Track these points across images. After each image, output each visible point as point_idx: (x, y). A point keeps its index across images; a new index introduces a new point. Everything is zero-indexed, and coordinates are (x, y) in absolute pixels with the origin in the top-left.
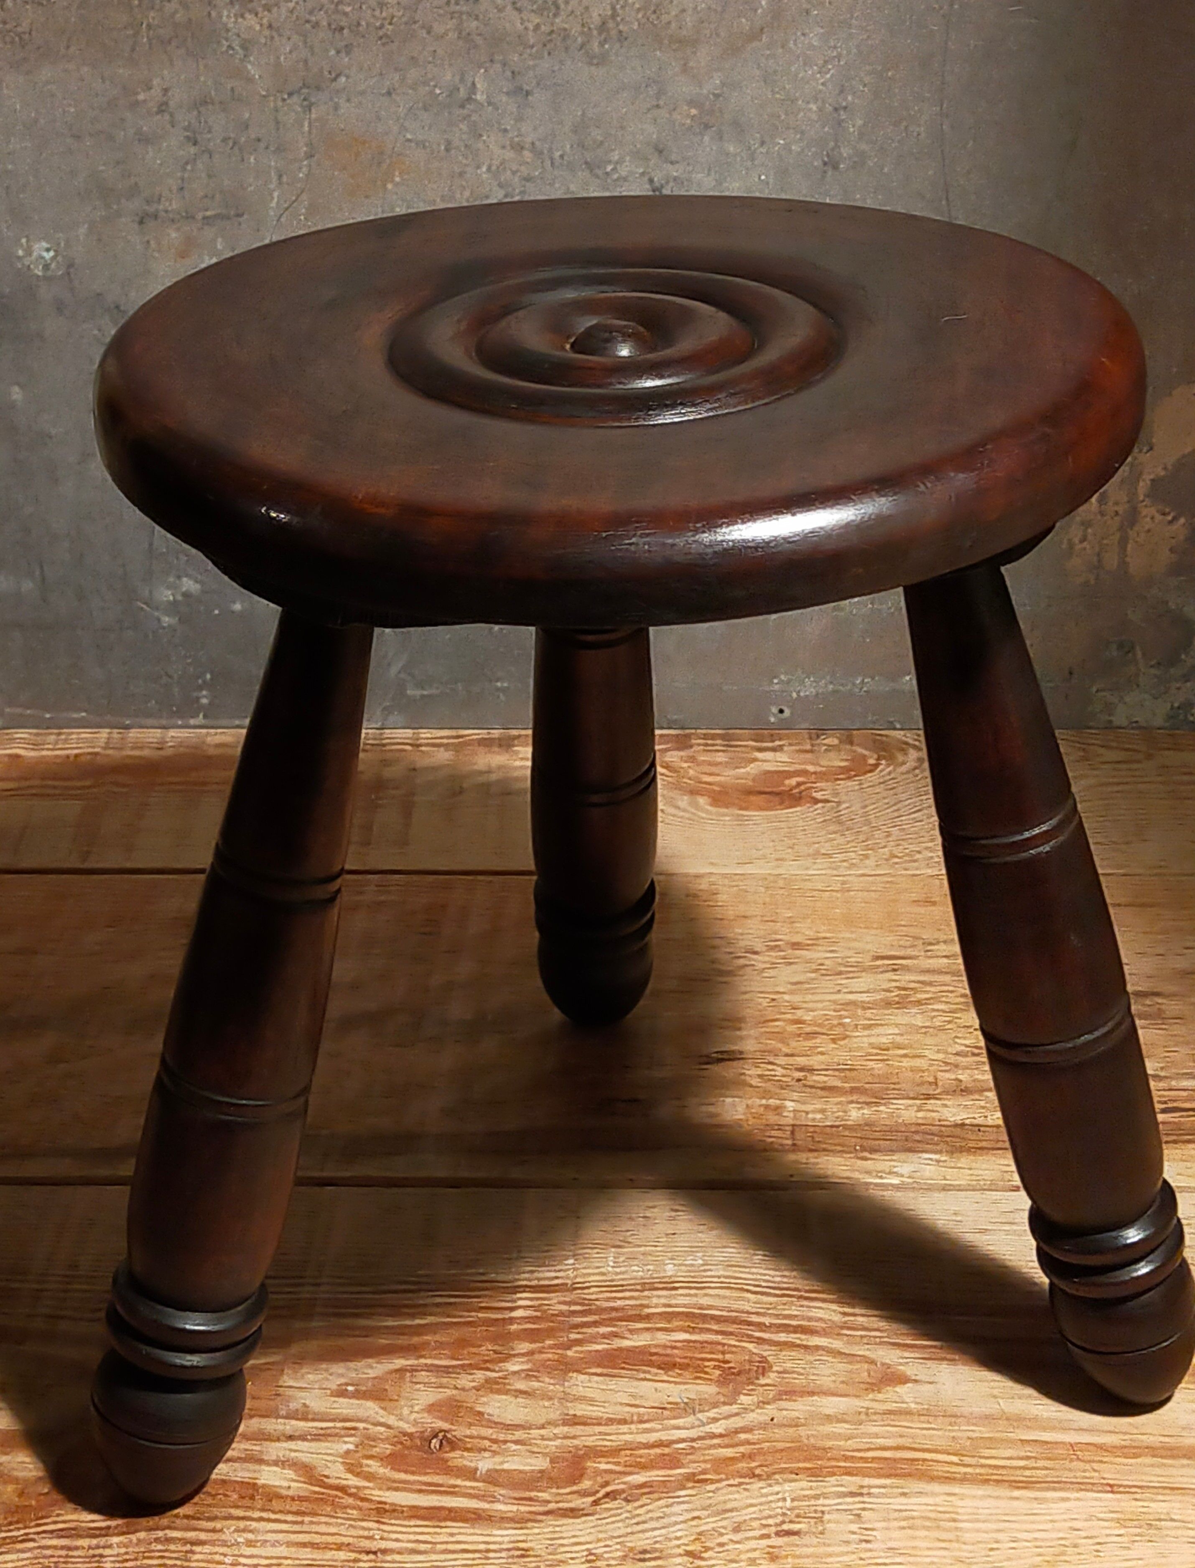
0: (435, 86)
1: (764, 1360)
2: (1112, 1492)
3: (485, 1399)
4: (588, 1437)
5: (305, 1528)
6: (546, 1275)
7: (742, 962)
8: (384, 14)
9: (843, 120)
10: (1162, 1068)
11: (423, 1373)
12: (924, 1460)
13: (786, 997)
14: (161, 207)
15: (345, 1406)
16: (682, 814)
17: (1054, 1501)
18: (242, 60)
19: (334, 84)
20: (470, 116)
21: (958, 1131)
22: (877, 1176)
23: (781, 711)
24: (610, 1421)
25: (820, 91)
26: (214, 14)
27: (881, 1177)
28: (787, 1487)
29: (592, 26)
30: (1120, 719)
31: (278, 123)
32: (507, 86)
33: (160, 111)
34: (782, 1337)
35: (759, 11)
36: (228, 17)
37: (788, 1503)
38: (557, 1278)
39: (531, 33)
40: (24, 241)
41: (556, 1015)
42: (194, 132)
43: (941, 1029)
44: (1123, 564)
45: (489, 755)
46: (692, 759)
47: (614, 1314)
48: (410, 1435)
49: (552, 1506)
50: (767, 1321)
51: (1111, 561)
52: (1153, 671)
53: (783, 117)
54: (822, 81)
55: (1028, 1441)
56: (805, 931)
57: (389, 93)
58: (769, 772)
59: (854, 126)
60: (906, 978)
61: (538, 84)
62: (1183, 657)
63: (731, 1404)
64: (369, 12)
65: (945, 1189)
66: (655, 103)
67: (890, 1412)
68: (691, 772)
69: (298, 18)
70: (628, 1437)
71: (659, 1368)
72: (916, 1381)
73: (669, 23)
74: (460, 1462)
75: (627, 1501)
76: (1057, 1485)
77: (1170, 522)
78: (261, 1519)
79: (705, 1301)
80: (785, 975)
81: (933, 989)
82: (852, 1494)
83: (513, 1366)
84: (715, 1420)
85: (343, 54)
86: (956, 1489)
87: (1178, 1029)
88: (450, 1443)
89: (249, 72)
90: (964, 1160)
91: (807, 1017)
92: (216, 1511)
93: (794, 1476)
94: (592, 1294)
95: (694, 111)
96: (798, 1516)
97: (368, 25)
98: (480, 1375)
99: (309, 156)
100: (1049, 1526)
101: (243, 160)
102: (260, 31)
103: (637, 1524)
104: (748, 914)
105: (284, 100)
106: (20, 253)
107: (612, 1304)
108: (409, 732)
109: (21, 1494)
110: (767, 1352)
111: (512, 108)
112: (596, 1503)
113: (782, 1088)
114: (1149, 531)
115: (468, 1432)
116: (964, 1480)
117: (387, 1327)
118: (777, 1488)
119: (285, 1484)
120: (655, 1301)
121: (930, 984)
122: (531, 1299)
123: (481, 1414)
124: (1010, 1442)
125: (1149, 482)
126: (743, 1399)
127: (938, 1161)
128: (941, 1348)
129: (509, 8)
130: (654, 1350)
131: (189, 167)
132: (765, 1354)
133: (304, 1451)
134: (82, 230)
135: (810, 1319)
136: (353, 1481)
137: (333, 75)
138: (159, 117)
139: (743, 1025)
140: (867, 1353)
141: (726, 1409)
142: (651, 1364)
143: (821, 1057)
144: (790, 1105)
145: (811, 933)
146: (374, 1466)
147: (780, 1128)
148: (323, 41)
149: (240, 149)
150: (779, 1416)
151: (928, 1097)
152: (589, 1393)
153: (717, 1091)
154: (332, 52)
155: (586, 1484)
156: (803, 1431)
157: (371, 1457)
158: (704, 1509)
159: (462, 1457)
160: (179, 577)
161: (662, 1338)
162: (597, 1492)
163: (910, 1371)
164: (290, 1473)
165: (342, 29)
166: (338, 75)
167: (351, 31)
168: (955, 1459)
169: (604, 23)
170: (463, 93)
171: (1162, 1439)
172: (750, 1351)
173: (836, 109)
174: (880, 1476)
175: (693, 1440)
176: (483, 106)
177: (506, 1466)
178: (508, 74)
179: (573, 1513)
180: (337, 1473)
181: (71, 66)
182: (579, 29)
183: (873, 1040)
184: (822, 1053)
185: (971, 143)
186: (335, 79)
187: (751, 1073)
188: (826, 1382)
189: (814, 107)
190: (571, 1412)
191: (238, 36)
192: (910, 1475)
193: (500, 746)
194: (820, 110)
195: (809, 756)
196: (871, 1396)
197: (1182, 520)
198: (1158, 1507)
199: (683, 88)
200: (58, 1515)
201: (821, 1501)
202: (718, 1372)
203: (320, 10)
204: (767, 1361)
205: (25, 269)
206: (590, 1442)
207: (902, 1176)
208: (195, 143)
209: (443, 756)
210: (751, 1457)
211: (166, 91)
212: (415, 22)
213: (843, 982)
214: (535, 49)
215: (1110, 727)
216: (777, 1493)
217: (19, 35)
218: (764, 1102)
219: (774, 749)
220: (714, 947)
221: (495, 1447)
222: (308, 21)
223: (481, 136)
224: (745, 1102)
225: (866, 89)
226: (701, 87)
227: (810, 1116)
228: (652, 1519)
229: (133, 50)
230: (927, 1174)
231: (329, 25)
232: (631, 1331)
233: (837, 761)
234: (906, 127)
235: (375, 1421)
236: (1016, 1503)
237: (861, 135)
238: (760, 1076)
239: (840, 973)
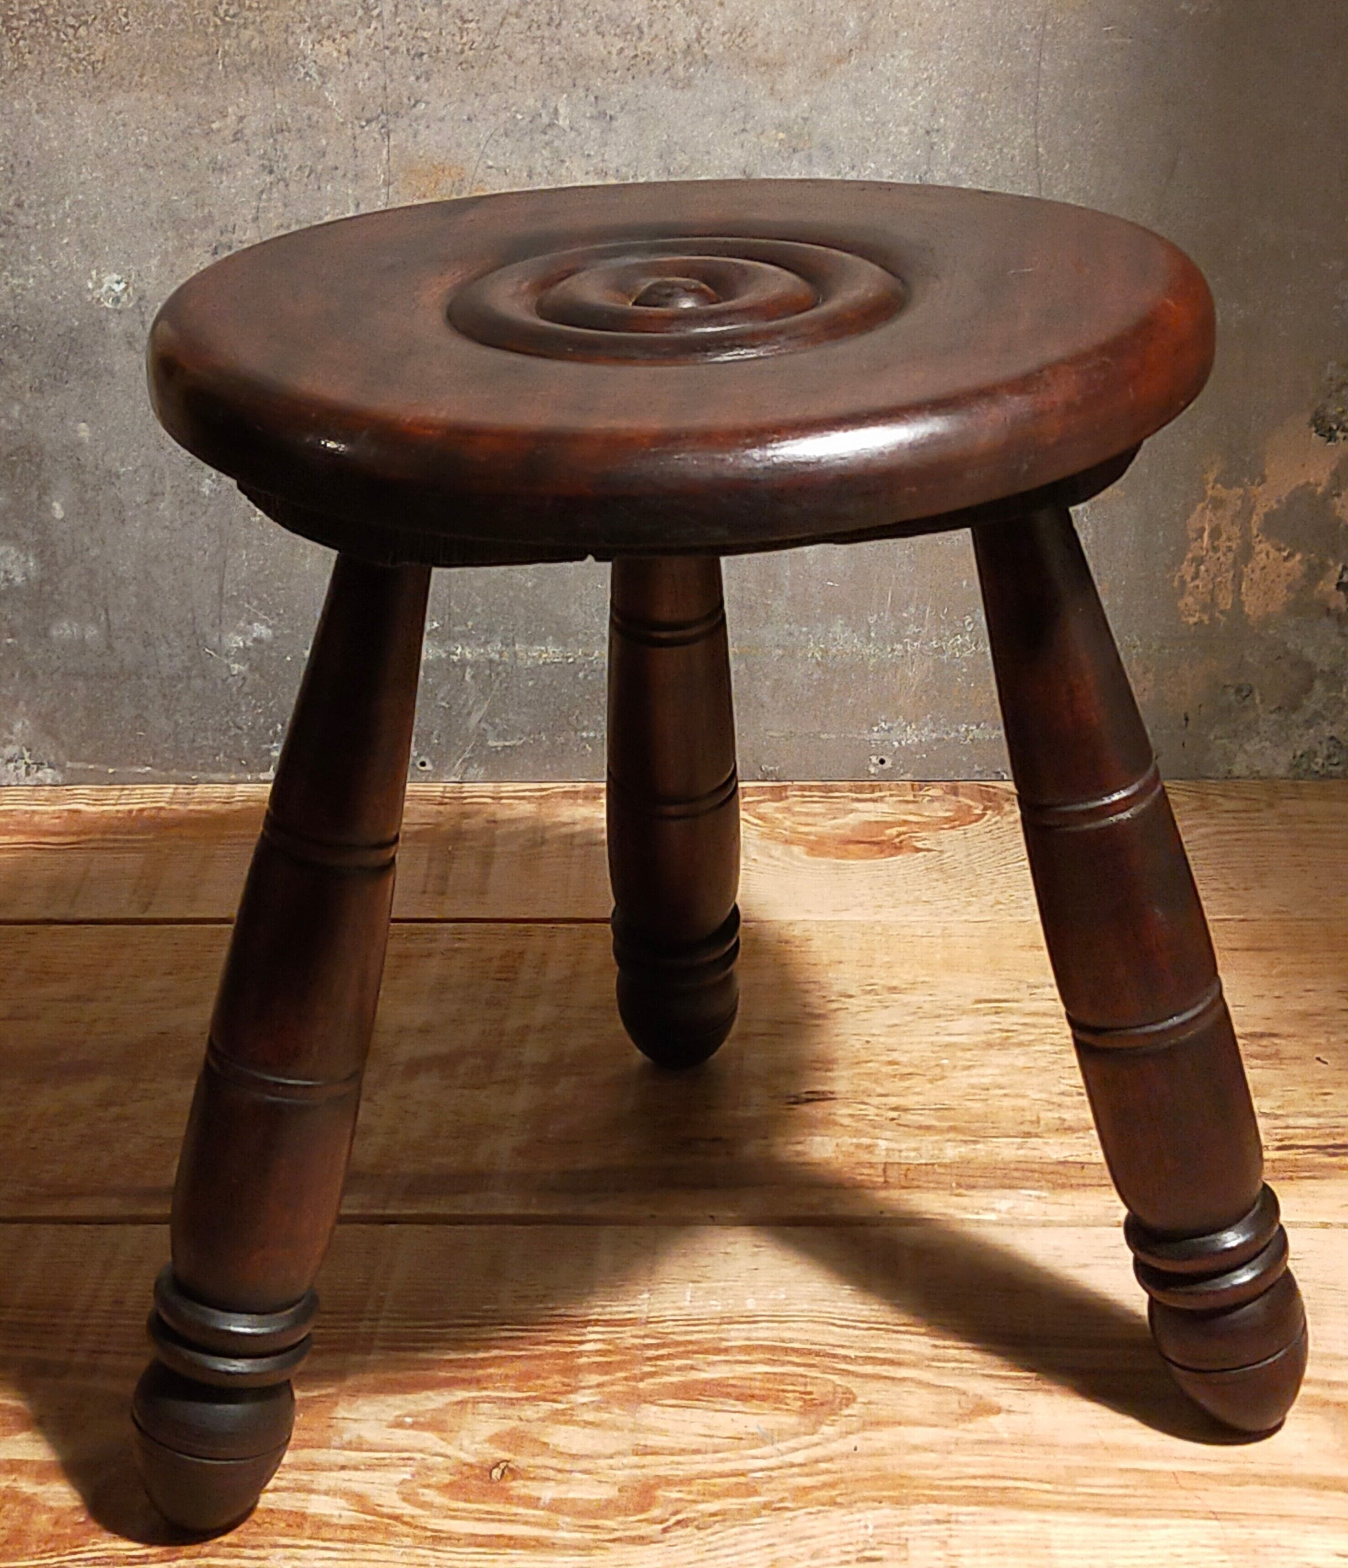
0: (517, 112)
1: (848, 1391)
2: (1217, 1519)
3: (550, 1430)
4: (660, 1467)
5: (355, 1556)
6: (619, 1309)
7: (834, 1006)
8: (464, 40)
9: (935, 143)
10: (1279, 1107)
11: (486, 1405)
12: (1017, 1488)
13: (882, 1039)
14: (235, 236)
15: (402, 1437)
16: (775, 863)
17: (1154, 1527)
18: (319, 88)
19: (414, 110)
20: (552, 142)
21: (1060, 1168)
22: (973, 1213)
23: (882, 762)
24: (683, 1451)
25: (912, 114)
26: (291, 41)
27: (978, 1213)
28: (870, 1514)
29: (676, 50)
30: (1239, 768)
31: (355, 150)
32: (590, 111)
33: (236, 140)
34: (869, 1369)
35: (848, 33)
36: (305, 42)
37: (870, 1531)
38: (630, 1312)
39: (614, 57)
40: (94, 273)
41: (638, 1057)
42: (270, 160)
43: (1045, 1070)
44: (1238, 604)
45: (574, 808)
46: (788, 810)
47: (690, 1348)
48: (471, 1466)
49: (617, 1535)
50: (852, 1353)
51: (1226, 601)
52: (1274, 717)
53: (874, 140)
54: (913, 103)
55: (1127, 1470)
56: (902, 976)
57: (469, 119)
58: (870, 822)
59: (946, 148)
60: (1008, 1021)
61: (622, 108)
62: (1305, 702)
63: (813, 1434)
64: (449, 37)
65: (1044, 1225)
66: (742, 127)
67: (980, 1442)
68: (787, 823)
69: (376, 44)
70: (703, 1467)
71: (737, 1399)
72: (1009, 1412)
73: (756, 46)
74: (523, 1491)
75: (698, 1528)
76: (1156, 1512)
77: (1286, 559)
78: (309, 1547)
79: (787, 1335)
80: (881, 1018)
81: (1037, 1031)
82: (938, 1522)
83: (580, 1398)
84: (796, 1450)
85: (423, 79)
86: (1050, 1516)
87: (1296, 1069)
88: (511, 1472)
89: (326, 99)
90: (1067, 1197)
91: (904, 1058)
92: (261, 1540)
93: (876, 1504)
94: (668, 1327)
95: (781, 135)
96: (880, 1543)
97: (448, 51)
98: (546, 1406)
99: (388, 184)
100: (1148, 1552)
101: (319, 188)
102: (338, 58)
103: (708, 1551)
104: (842, 959)
105: (363, 127)
106: (90, 285)
107: (688, 1338)
108: (490, 786)
109: (56, 1523)
110: (854, 1385)
111: (595, 133)
112: (665, 1530)
113: (875, 1128)
114: (1264, 568)
115: (532, 1462)
116: (1058, 1507)
117: (450, 1361)
118: (858, 1516)
119: (336, 1513)
120: (733, 1334)
121: (1034, 1026)
122: (602, 1333)
123: (545, 1444)
124: (1108, 1471)
125: (1262, 516)
126: (826, 1429)
127: (1039, 1198)
128: (1037, 1379)
129: (592, 32)
130: (731, 1382)
131: (264, 196)
132: (849, 1386)
133: (357, 1481)
134: (154, 262)
135: (899, 1352)
136: (407, 1510)
137: (413, 102)
138: (234, 145)
139: (835, 1066)
140: (960, 1385)
141: (806, 1439)
142: (728, 1395)
143: (917, 1098)
144: (883, 1144)
145: (910, 978)
146: (430, 1495)
147: (871, 1165)
148: (402, 67)
149: (318, 179)
150: (863, 1446)
151: (1028, 1135)
152: (661, 1424)
153: (806, 1131)
154: (412, 78)
155: (655, 1512)
156: (888, 1462)
157: (428, 1486)
158: (780, 1536)
159: (524, 1486)
160: (250, 623)
161: (741, 1370)
162: (667, 1520)
163: (1004, 1401)
164: (342, 1503)
165: (422, 54)
166: (417, 102)
167: (430, 56)
168: (1048, 1487)
169: (689, 47)
170: (545, 120)
171: (1271, 1467)
172: (833, 1382)
173: (928, 133)
174: (968, 1504)
175: (772, 1469)
176: (565, 131)
177: (571, 1495)
178: (592, 99)
179: (641, 1540)
180: (392, 1502)
181: (145, 95)
182: (664, 51)
183: (974, 1081)
184: (919, 1094)
185: (1067, 166)
186: (414, 106)
187: (842, 1112)
188: (914, 1413)
189: (905, 130)
190: (643, 1443)
191: (315, 62)
192: (1001, 1503)
193: (586, 798)
194: (913, 132)
195: (911, 807)
196: (962, 1426)
197: (1298, 557)
198: (1265, 1533)
199: (772, 111)
200: (94, 1544)
201: (905, 1528)
202: (800, 1403)
203: (400, 35)
204: (851, 1393)
205: (94, 302)
206: (662, 1471)
207: (1000, 1212)
208: (271, 172)
209: (526, 809)
210: (832, 1485)
211: (241, 119)
212: (496, 47)
213: (942, 1024)
214: (618, 74)
215: (1229, 776)
216: (859, 1521)
217: (93, 64)
218: (855, 1140)
219: (874, 801)
220: (807, 992)
221: (560, 1476)
222: (387, 48)
223: (563, 161)
224: (835, 1141)
225: (958, 112)
226: (788, 111)
227: (904, 1154)
228: (724, 1546)
229: (208, 78)
230: (1026, 1210)
231: (408, 50)
232: (709, 1364)
233: (940, 811)
234: (1001, 150)
235: (434, 1451)
236: (1113, 1531)
237: (954, 158)
238: (851, 1116)
239: (938, 1016)
